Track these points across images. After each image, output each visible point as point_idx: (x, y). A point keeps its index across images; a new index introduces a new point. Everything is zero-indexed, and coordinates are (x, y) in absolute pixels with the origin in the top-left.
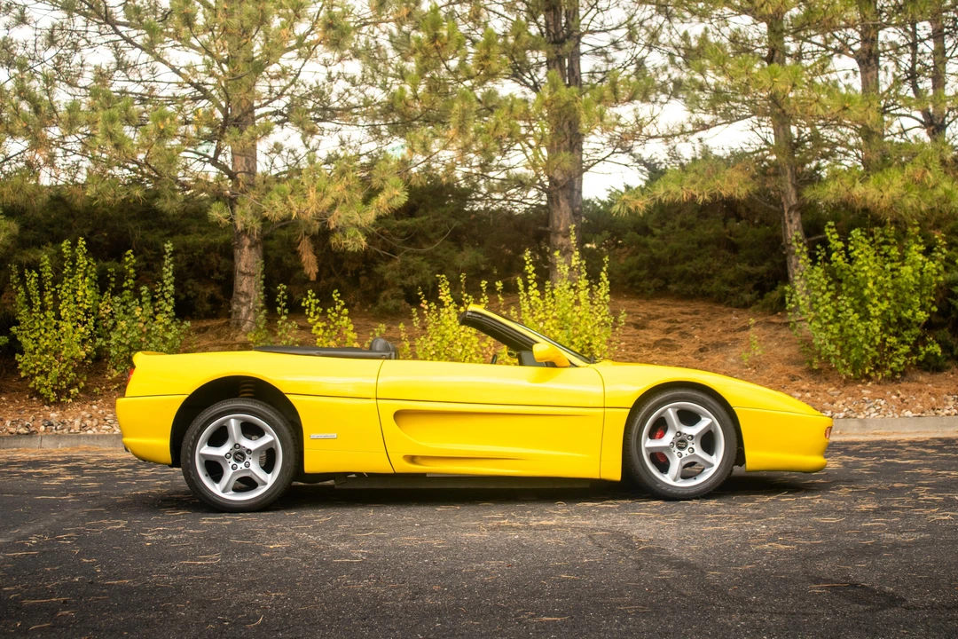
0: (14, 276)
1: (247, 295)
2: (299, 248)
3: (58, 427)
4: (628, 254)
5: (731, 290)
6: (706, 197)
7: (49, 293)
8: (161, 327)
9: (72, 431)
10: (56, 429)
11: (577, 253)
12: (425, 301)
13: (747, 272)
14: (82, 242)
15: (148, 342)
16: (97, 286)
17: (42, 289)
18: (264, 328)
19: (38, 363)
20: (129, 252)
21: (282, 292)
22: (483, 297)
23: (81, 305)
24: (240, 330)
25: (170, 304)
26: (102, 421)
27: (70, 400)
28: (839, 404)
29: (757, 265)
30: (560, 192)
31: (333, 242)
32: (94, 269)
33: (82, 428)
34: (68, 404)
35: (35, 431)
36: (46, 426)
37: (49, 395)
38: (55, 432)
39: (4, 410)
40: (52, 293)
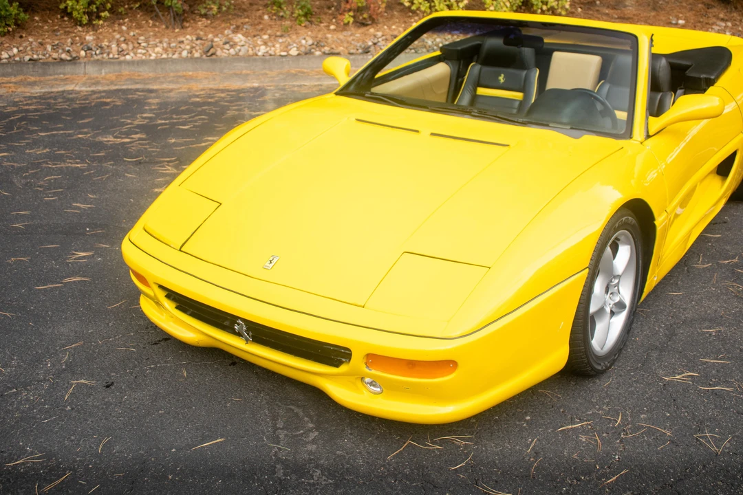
3: (98, 52)
9: (111, 56)
10: (96, 54)
26: (137, 45)
27: (101, 22)
33: (119, 53)
34: (99, 25)
35: (77, 57)
36: (85, 51)
37: (82, 18)
38: (96, 57)
39: (41, 32)
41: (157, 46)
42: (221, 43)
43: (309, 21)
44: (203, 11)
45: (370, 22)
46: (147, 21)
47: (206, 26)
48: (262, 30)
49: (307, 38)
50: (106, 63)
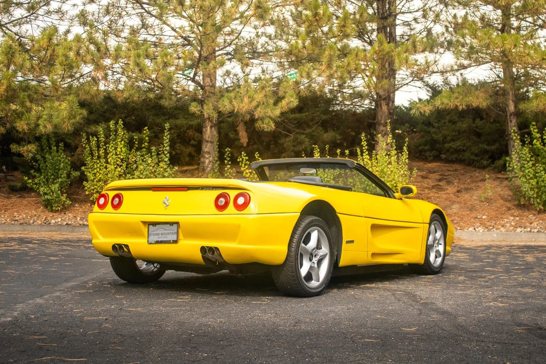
0: (84, 140)
1: (209, 153)
2: (238, 128)
4: (419, 136)
5: (476, 158)
6: (464, 107)
7: (102, 149)
8: (162, 170)
11: (391, 136)
13: (485, 149)
14: (121, 122)
15: (154, 177)
16: (128, 146)
17: (98, 147)
18: (217, 172)
19: (96, 187)
20: (146, 128)
21: (228, 153)
23: (119, 156)
24: (205, 172)
25: (167, 157)
28: (535, 224)
29: (491, 145)
30: (382, 101)
31: (256, 126)
32: (127, 137)
39: (77, 212)
40: (104, 149)
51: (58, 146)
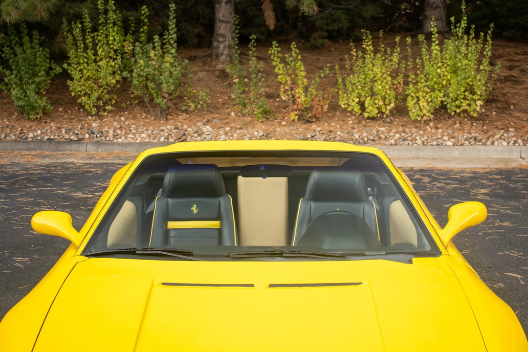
0: (65, 26)
1: (224, 36)
2: (262, 6)
3: (98, 136)
7: (89, 37)
8: (168, 64)
9: (108, 139)
10: (97, 137)
11: (465, 18)
12: (354, 50)
15: (159, 75)
16: (122, 30)
17: (84, 35)
18: (238, 64)
19: (83, 88)
20: (144, 7)
21: (253, 41)
22: (397, 49)
23: (111, 47)
24: (219, 61)
25: (173, 48)
26: (128, 131)
27: (106, 114)
32: (120, 19)
33: (114, 136)
34: (104, 116)
35: (82, 138)
36: (90, 134)
37: (91, 110)
38: (96, 139)
39: (61, 119)
40: (91, 37)
41: (143, 133)
42: (192, 132)
43: (266, 118)
44: (184, 108)
45: (314, 120)
46: (141, 114)
47: (184, 120)
48: (227, 123)
49: (259, 130)
50: (103, 143)
51: (30, 36)
